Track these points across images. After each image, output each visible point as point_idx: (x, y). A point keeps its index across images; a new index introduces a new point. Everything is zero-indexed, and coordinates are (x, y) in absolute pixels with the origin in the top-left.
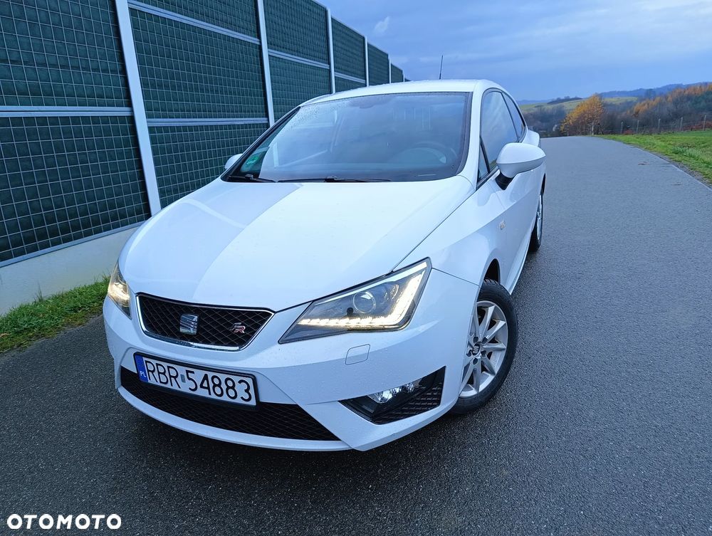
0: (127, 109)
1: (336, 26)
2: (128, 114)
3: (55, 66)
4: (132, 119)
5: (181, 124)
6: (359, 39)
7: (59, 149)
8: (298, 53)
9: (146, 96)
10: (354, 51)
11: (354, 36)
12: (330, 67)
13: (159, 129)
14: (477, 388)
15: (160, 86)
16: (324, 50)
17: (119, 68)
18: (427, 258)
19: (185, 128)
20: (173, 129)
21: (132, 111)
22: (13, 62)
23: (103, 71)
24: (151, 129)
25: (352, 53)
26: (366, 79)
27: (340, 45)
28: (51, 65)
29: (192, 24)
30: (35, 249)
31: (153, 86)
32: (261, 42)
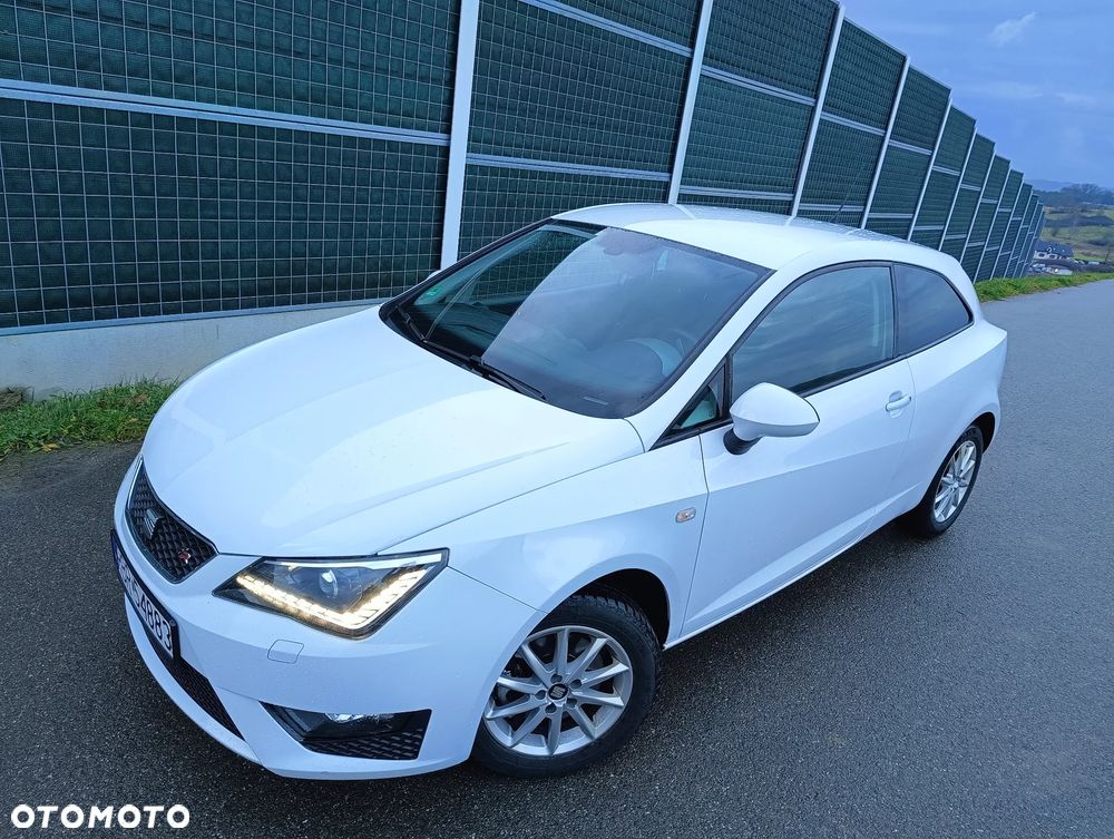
0: (444, 136)
1: (850, 34)
2: (442, 143)
3: (354, 65)
4: (446, 151)
5: (520, 167)
6: (894, 59)
7: (332, 179)
8: (760, 75)
9: (475, 119)
10: (877, 79)
11: (885, 54)
12: (816, 103)
13: (483, 169)
14: (552, 748)
15: (502, 108)
16: (813, 73)
17: (445, 76)
18: (446, 549)
19: (524, 173)
20: (505, 172)
21: (449, 139)
22: (297, 54)
23: (421, 79)
24: (470, 169)
25: (872, 83)
26: (886, 129)
27: (848, 66)
28: (349, 64)
29: (579, 18)
30: (270, 304)
31: (492, 106)
32: (692, 53)
